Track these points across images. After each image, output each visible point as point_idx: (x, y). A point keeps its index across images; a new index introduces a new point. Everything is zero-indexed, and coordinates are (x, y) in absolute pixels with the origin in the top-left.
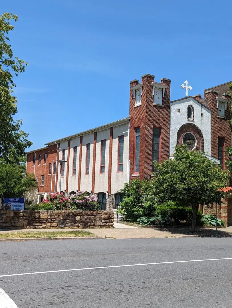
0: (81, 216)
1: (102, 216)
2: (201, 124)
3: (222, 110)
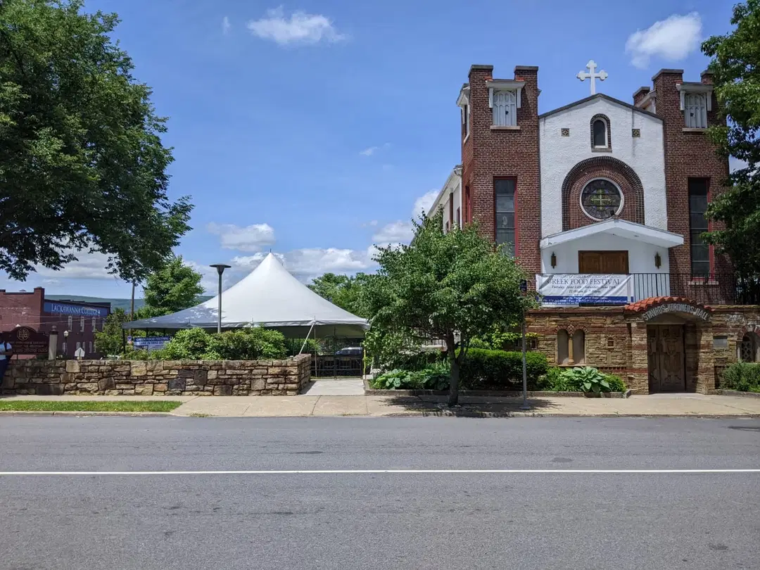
0: (218, 370)
1: (267, 369)
2: (634, 155)
3: (699, 111)
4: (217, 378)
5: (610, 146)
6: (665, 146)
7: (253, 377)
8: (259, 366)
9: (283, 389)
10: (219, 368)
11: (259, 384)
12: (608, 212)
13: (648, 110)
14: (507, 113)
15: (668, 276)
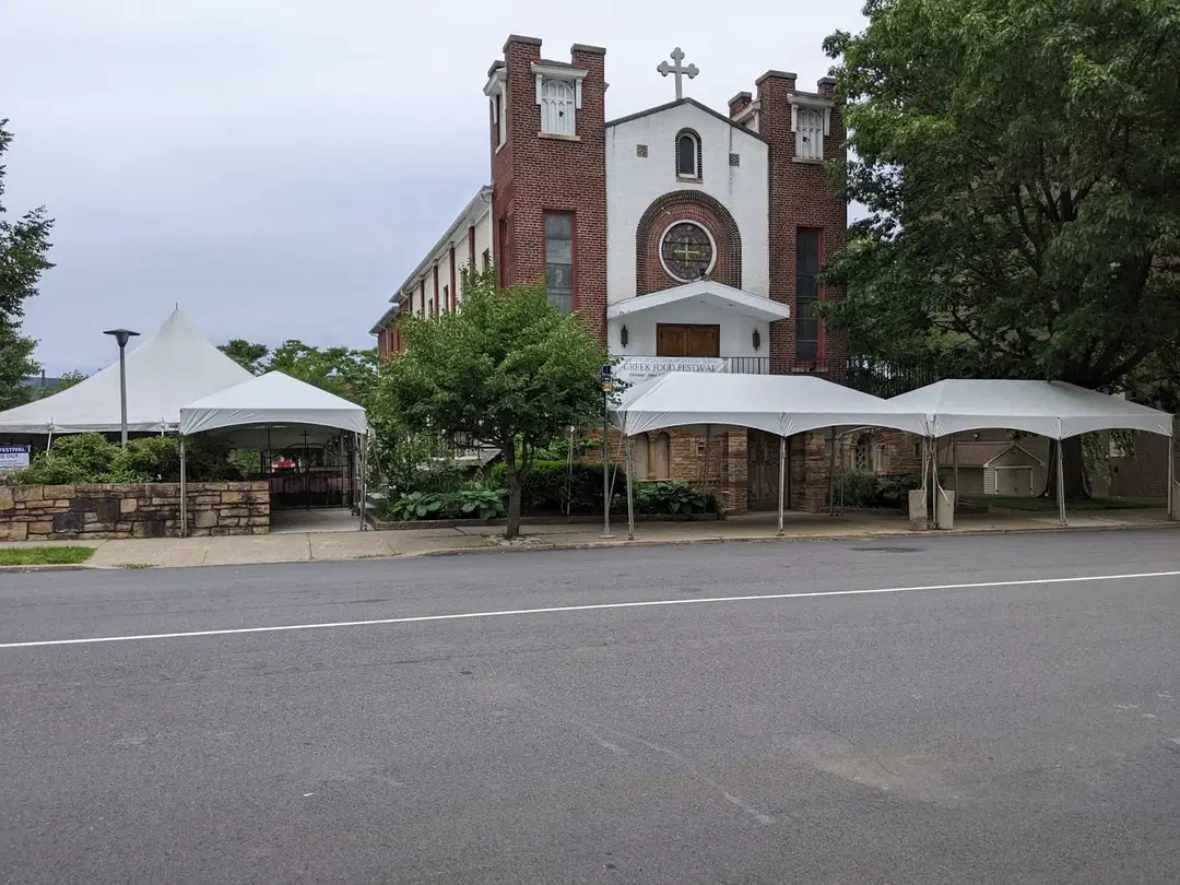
0: (138, 498)
1: (220, 496)
2: (731, 191)
3: (813, 136)
4: (137, 510)
5: (700, 176)
6: (770, 181)
7: (197, 508)
8: (207, 490)
9: (248, 526)
10: (140, 495)
11: (208, 518)
12: (695, 270)
13: (749, 127)
14: (561, 114)
15: (767, 361)
